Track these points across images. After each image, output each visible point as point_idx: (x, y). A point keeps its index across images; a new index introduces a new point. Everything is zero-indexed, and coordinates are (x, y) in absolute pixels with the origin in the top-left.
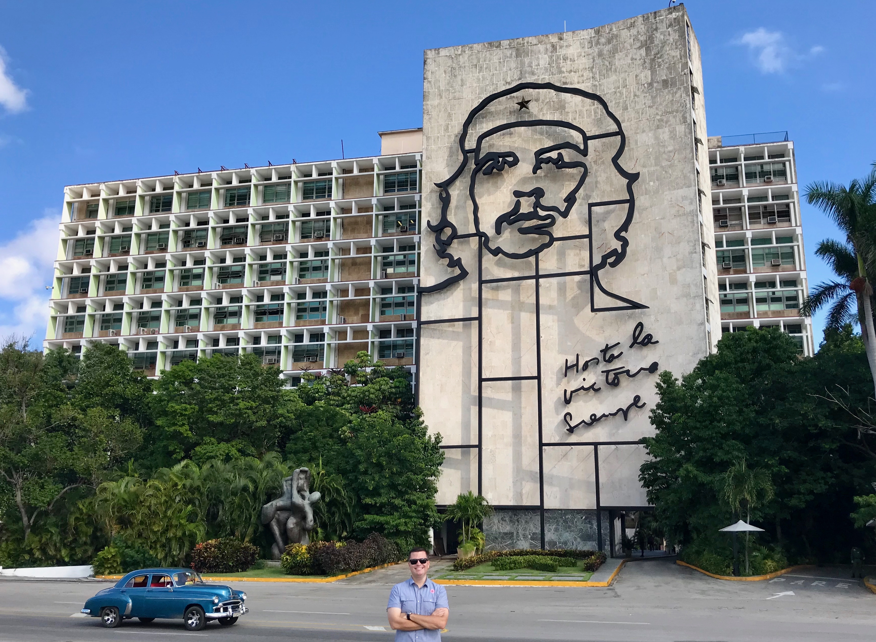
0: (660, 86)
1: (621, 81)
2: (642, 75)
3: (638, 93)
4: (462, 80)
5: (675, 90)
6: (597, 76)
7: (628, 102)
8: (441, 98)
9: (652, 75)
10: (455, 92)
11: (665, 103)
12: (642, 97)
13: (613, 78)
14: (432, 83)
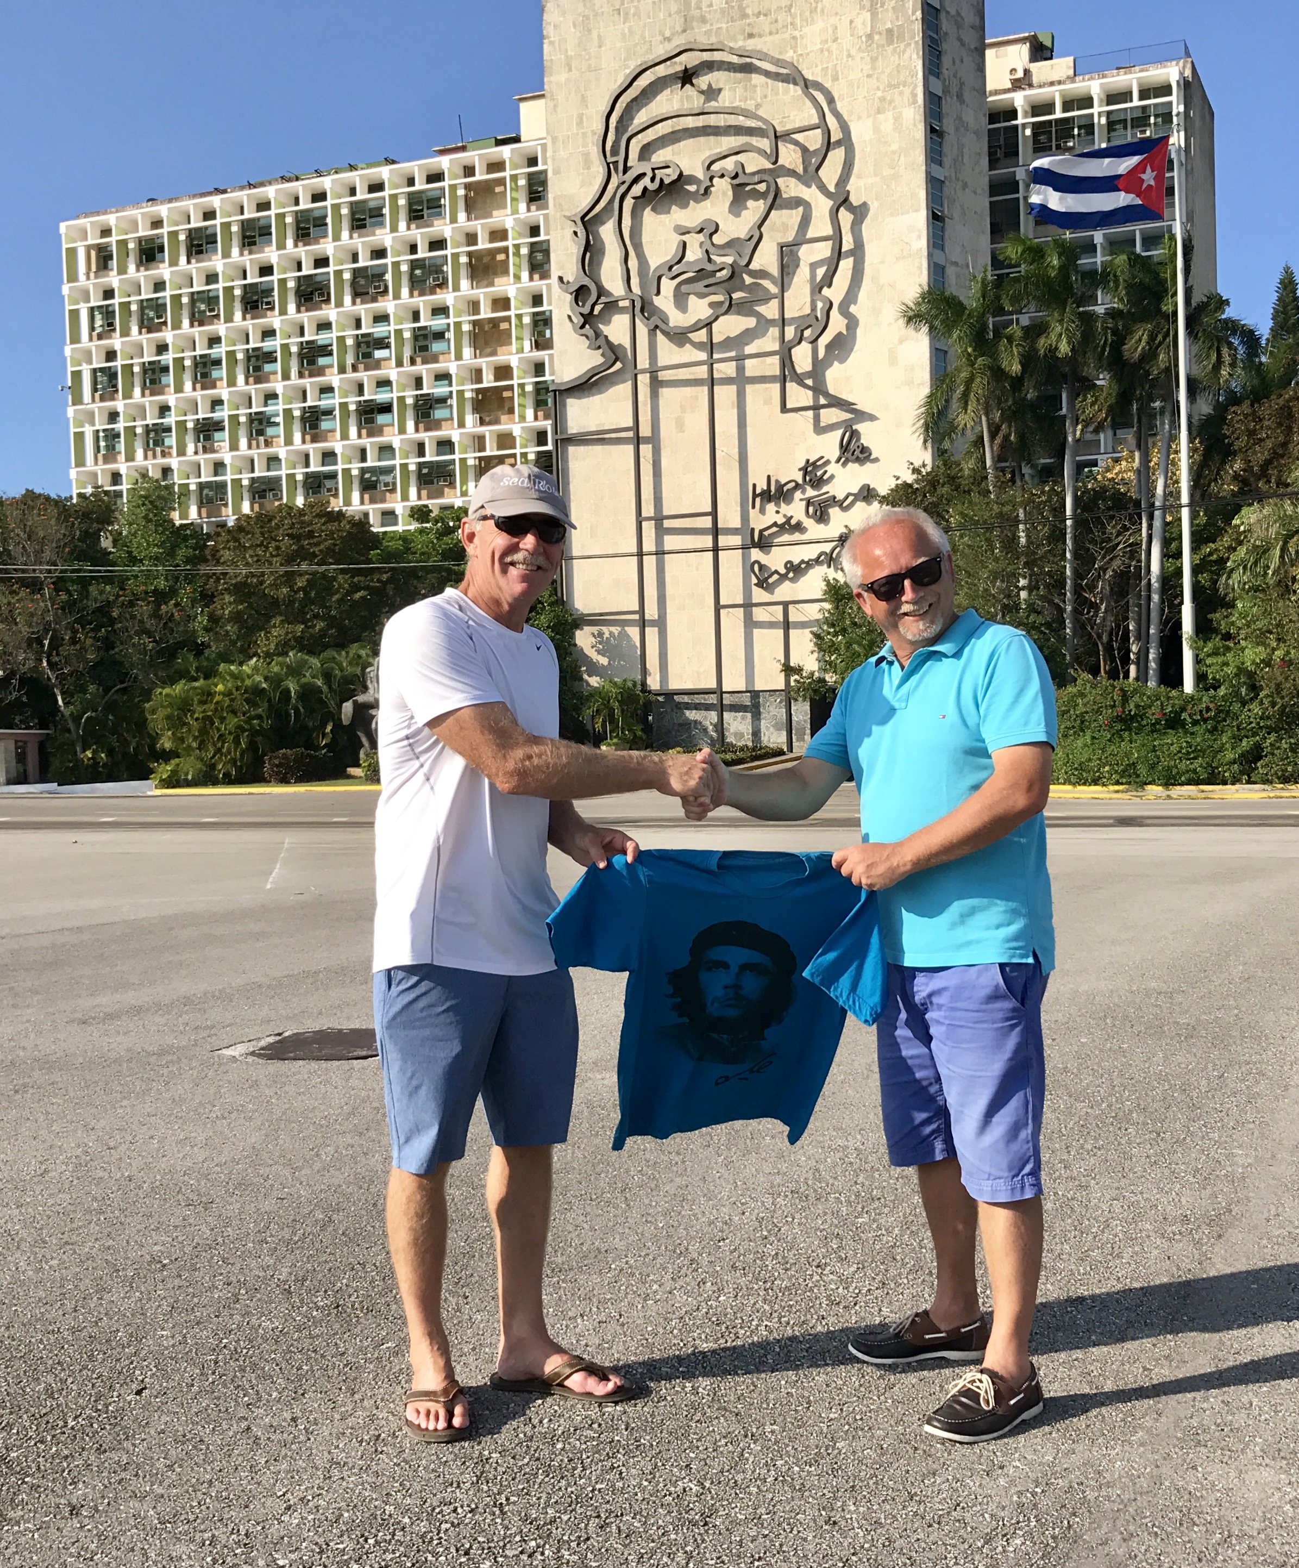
0: (883, 42)
1: (830, 31)
2: (858, 22)
3: (853, 52)
4: (599, 36)
5: (902, 46)
6: (798, 21)
7: (839, 68)
8: (570, 70)
9: (872, 20)
10: (590, 59)
11: (888, 71)
12: (858, 59)
13: (820, 24)
14: (557, 44)
